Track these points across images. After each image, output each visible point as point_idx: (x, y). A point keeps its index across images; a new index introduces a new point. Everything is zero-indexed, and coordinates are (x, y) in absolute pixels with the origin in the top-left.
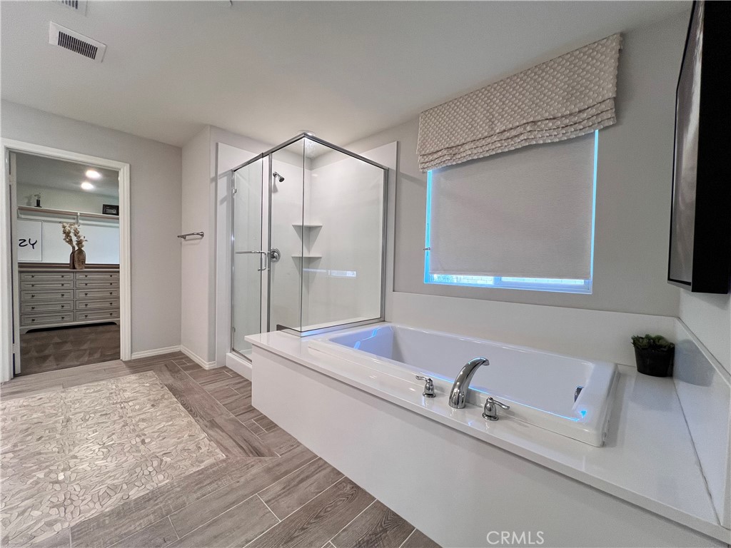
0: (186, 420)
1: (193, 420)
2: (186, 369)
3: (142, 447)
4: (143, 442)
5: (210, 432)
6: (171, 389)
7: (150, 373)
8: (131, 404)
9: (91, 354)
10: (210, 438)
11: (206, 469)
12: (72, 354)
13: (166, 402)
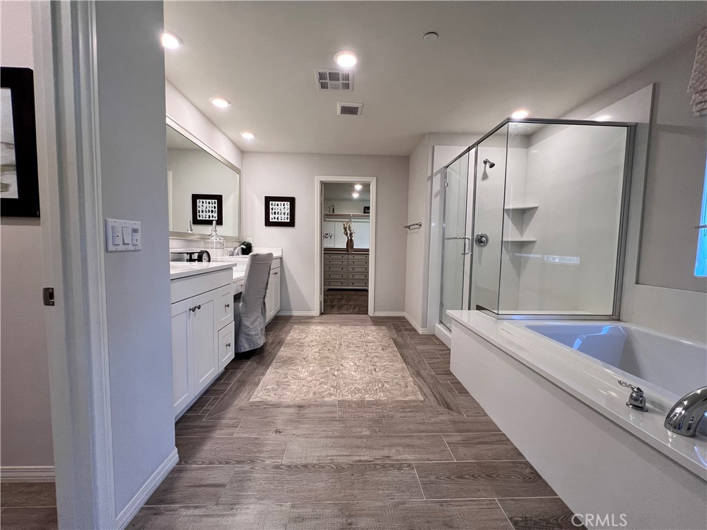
0: (401, 365)
1: (405, 367)
2: (406, 330)
3: (374, 373)
4: (375, 370)
5: (415, 378)
6: (395, 342)
7: (384, 327)
8: (371, 344)
9: (354, 308)
10: (415, 383)
11: (409, 401)
12: (345, 306)
13: (391, 350)
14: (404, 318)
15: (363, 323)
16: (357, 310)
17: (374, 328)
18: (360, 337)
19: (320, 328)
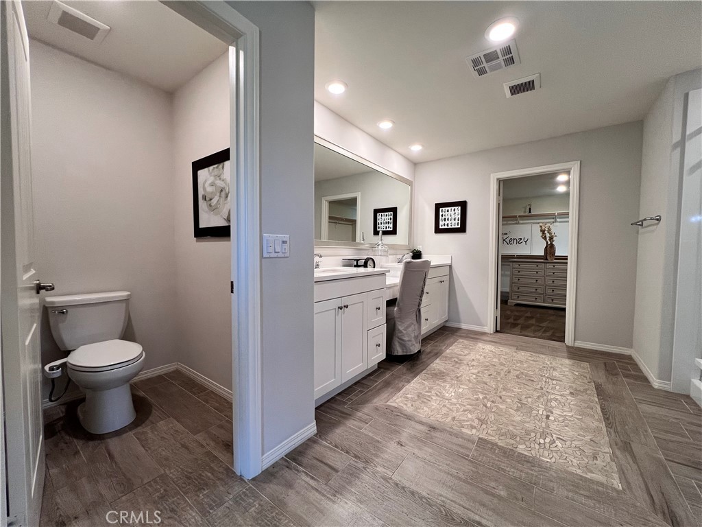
0: (596, 424)
1: (604, 429)
2: (627, 376)
3: (545, 421)
4: (548, 417)
5: (618, 453)
6: (599, 388)
7: (586, 365)
8: (554, 382)
10: (614, 457)
13: (586, 397)
14: (630, 358)
15: (553, 353)
16: (548, 334)
17: (567, 362)
18: (540, 370)
19: (489, 347)
